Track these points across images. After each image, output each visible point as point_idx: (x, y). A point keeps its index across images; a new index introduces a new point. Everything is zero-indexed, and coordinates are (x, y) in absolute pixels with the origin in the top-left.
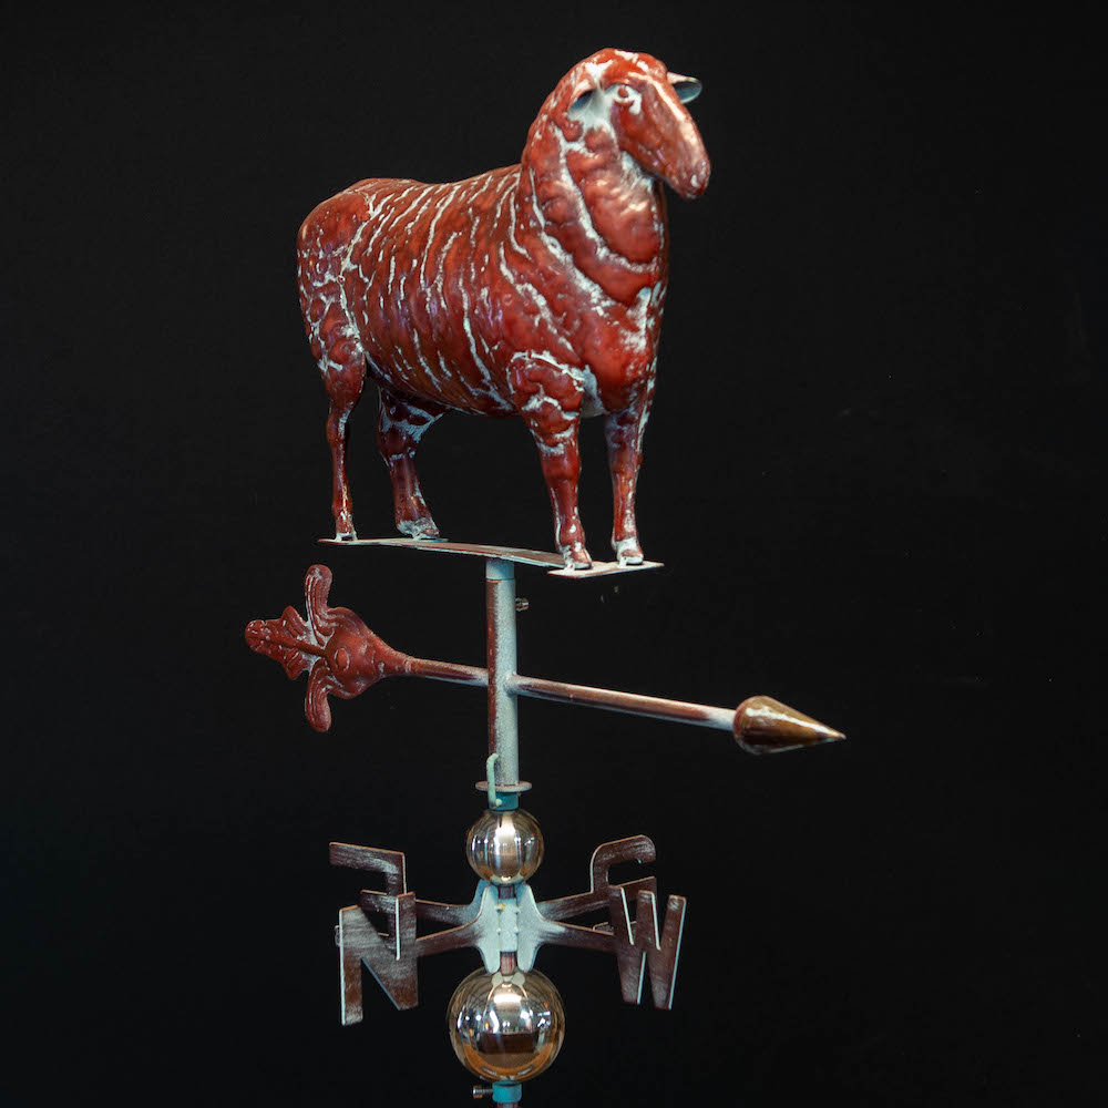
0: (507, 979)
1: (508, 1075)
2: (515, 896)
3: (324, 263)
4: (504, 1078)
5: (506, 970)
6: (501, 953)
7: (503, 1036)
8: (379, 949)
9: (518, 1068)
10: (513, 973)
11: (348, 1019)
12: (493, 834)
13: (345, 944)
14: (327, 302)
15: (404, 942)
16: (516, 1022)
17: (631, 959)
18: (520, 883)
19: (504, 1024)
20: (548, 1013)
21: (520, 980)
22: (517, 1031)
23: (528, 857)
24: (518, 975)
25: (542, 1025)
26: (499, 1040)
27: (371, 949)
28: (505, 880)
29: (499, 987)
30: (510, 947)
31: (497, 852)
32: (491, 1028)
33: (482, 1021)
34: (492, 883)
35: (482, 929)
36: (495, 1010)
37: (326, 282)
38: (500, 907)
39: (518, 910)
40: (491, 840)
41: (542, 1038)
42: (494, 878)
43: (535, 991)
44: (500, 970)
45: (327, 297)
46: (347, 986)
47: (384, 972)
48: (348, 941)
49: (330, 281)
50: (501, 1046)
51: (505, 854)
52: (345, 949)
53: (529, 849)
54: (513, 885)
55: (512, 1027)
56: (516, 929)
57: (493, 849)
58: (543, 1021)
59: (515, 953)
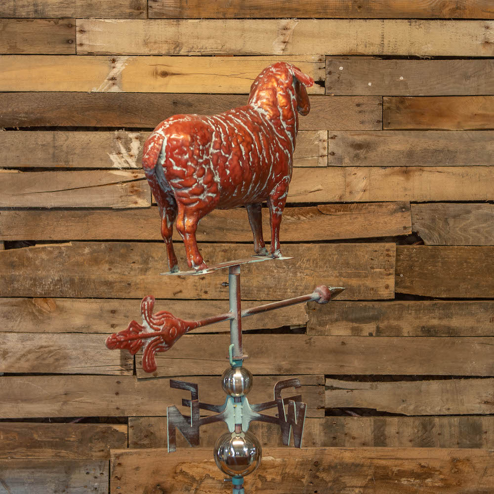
0: (238, 435)
1: (238, 474)
2: (241, 401)
3: (203, 151)
4: (237, 475)
5: (237, 431)
6: (235, 425)
7: (236, 458)
8: (183, 422)
9: (242, 471)
10: (240, 433)
11: (170, 450)
12: (232, 377)
13: (169, 420)
14: (206, 167)
15: (194, 420)
16: (242, 452)
17: (285, 428)
18: (243, 396)
19: (237, 453)
20: (254, 449)
21: (243, 435)
22: (242, 456)
23: (246, 386)
24: (242, 434)
25: (252, 454)
26: (235, 459)
27: (180, 422)
28: (237, 395)
29: (235, 438)
30: (239, 422)
31: (234, 384)
32: (231, 454)
33: (228, 452)
34: (232, 396)
35: (227, 415)
36: (233, 447)
37: (204, 159)
38: (234, 406)
39: (242, 407)
40: (231, 379)
41: (252, 459)
42: (232, 394)
43: (249, 440)
44: (235, 431)
45: (205, 165)
46: (170, 437)
47: (186, 431)
48: (170, 419)
49: (206, 159)
50: (236, 462)
51: (237, 384)
52: (169, 422)
53: (247, 382)
54: (240, 397)
55: (240, 454)
56: (241, 415)
57: (232, 382)
58: (252, 452)
59: (241, 425)
